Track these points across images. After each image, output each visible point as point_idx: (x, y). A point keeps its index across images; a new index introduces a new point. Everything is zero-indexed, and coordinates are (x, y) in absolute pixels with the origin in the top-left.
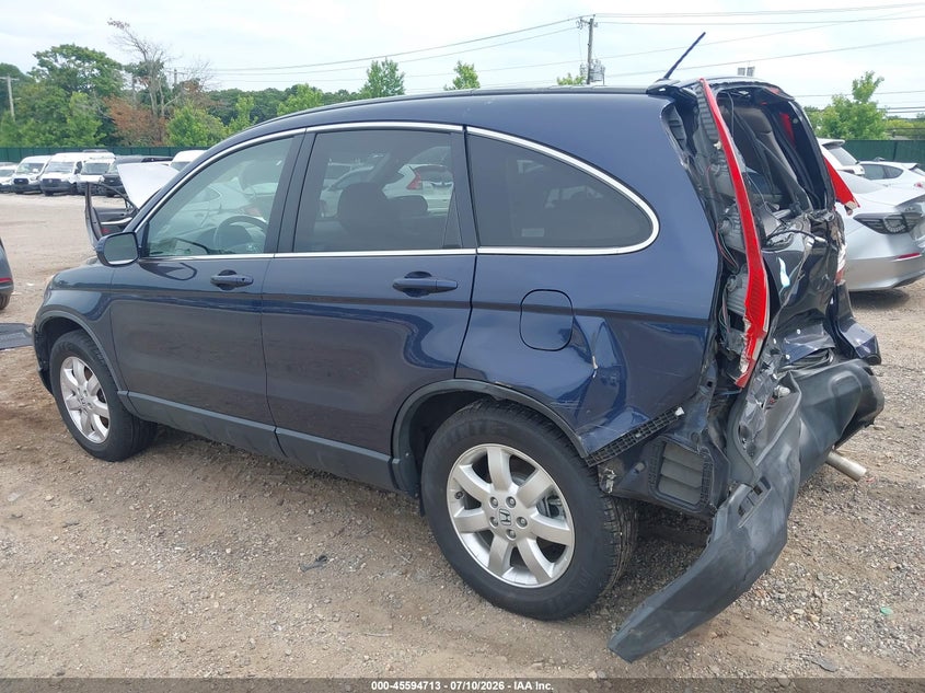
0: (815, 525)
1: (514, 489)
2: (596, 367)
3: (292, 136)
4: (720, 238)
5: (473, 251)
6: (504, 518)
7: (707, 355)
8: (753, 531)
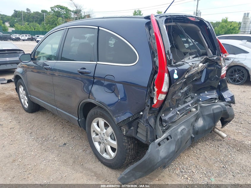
0: (205, 151)
1: (105, 131)
2: (120, 98)
3: (64, 29)
4: (154, 63)
5: (96, 63)
6: (102, 139)
7: (147, 98)
8: (162, 151)
